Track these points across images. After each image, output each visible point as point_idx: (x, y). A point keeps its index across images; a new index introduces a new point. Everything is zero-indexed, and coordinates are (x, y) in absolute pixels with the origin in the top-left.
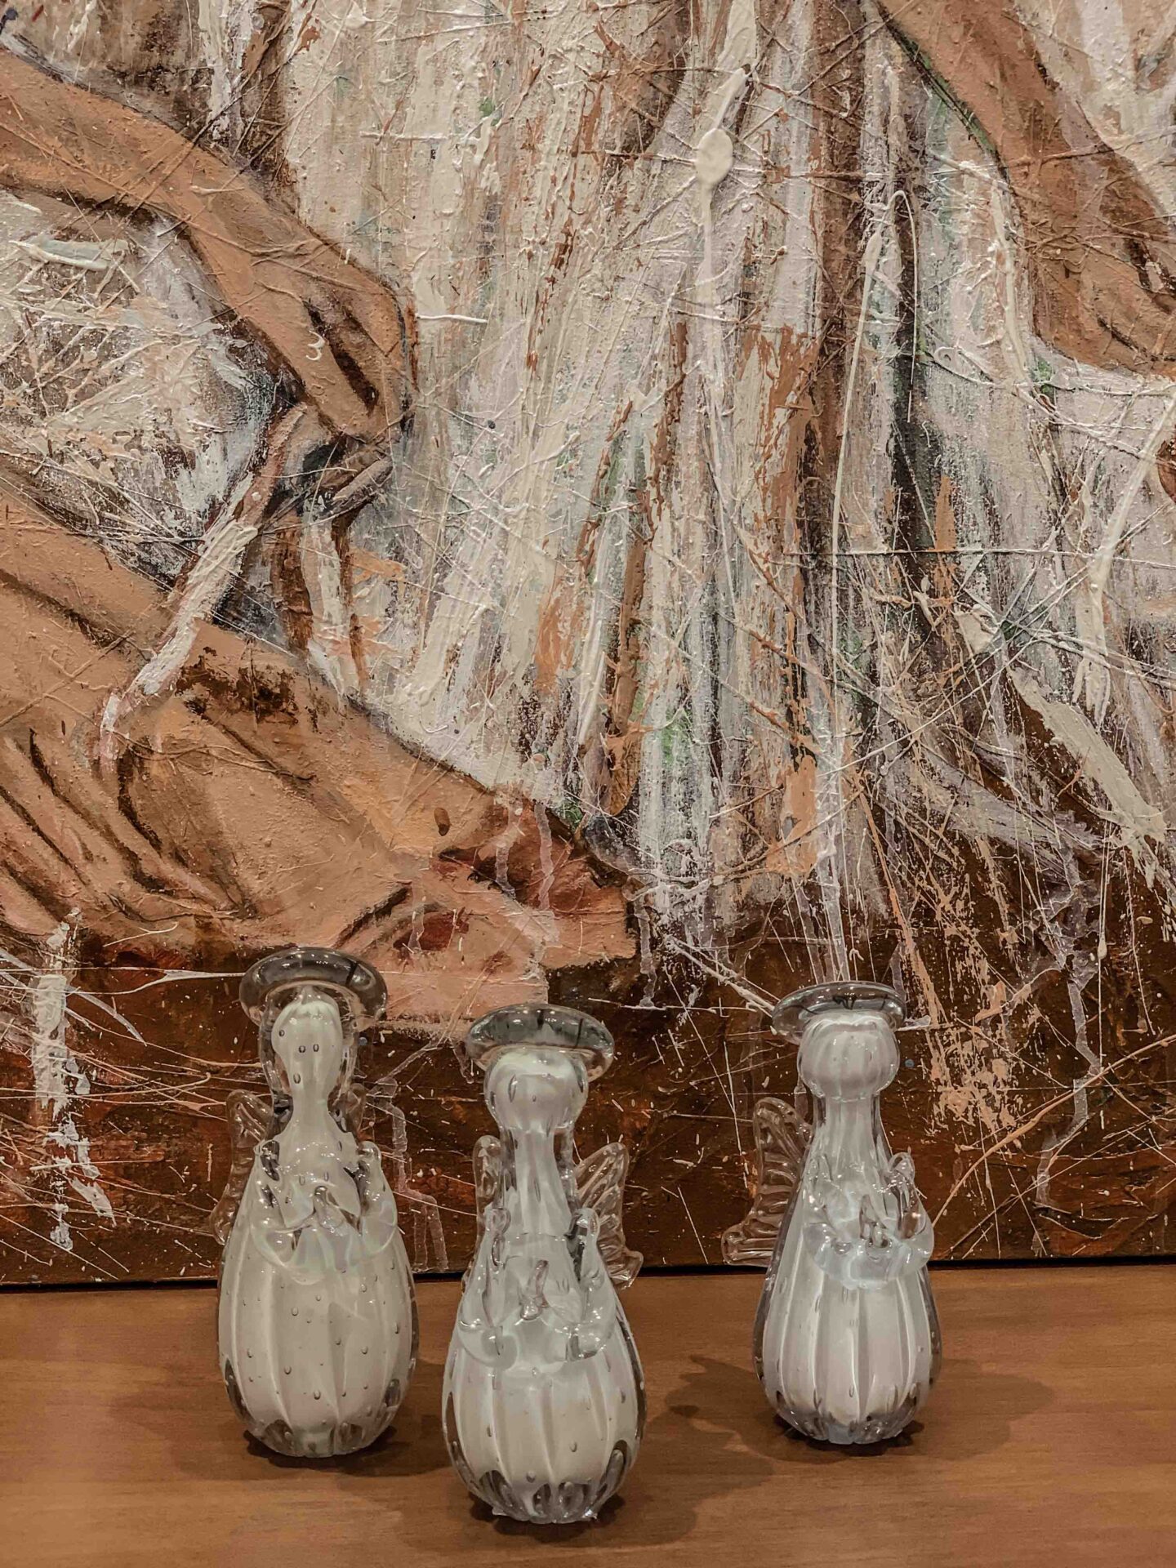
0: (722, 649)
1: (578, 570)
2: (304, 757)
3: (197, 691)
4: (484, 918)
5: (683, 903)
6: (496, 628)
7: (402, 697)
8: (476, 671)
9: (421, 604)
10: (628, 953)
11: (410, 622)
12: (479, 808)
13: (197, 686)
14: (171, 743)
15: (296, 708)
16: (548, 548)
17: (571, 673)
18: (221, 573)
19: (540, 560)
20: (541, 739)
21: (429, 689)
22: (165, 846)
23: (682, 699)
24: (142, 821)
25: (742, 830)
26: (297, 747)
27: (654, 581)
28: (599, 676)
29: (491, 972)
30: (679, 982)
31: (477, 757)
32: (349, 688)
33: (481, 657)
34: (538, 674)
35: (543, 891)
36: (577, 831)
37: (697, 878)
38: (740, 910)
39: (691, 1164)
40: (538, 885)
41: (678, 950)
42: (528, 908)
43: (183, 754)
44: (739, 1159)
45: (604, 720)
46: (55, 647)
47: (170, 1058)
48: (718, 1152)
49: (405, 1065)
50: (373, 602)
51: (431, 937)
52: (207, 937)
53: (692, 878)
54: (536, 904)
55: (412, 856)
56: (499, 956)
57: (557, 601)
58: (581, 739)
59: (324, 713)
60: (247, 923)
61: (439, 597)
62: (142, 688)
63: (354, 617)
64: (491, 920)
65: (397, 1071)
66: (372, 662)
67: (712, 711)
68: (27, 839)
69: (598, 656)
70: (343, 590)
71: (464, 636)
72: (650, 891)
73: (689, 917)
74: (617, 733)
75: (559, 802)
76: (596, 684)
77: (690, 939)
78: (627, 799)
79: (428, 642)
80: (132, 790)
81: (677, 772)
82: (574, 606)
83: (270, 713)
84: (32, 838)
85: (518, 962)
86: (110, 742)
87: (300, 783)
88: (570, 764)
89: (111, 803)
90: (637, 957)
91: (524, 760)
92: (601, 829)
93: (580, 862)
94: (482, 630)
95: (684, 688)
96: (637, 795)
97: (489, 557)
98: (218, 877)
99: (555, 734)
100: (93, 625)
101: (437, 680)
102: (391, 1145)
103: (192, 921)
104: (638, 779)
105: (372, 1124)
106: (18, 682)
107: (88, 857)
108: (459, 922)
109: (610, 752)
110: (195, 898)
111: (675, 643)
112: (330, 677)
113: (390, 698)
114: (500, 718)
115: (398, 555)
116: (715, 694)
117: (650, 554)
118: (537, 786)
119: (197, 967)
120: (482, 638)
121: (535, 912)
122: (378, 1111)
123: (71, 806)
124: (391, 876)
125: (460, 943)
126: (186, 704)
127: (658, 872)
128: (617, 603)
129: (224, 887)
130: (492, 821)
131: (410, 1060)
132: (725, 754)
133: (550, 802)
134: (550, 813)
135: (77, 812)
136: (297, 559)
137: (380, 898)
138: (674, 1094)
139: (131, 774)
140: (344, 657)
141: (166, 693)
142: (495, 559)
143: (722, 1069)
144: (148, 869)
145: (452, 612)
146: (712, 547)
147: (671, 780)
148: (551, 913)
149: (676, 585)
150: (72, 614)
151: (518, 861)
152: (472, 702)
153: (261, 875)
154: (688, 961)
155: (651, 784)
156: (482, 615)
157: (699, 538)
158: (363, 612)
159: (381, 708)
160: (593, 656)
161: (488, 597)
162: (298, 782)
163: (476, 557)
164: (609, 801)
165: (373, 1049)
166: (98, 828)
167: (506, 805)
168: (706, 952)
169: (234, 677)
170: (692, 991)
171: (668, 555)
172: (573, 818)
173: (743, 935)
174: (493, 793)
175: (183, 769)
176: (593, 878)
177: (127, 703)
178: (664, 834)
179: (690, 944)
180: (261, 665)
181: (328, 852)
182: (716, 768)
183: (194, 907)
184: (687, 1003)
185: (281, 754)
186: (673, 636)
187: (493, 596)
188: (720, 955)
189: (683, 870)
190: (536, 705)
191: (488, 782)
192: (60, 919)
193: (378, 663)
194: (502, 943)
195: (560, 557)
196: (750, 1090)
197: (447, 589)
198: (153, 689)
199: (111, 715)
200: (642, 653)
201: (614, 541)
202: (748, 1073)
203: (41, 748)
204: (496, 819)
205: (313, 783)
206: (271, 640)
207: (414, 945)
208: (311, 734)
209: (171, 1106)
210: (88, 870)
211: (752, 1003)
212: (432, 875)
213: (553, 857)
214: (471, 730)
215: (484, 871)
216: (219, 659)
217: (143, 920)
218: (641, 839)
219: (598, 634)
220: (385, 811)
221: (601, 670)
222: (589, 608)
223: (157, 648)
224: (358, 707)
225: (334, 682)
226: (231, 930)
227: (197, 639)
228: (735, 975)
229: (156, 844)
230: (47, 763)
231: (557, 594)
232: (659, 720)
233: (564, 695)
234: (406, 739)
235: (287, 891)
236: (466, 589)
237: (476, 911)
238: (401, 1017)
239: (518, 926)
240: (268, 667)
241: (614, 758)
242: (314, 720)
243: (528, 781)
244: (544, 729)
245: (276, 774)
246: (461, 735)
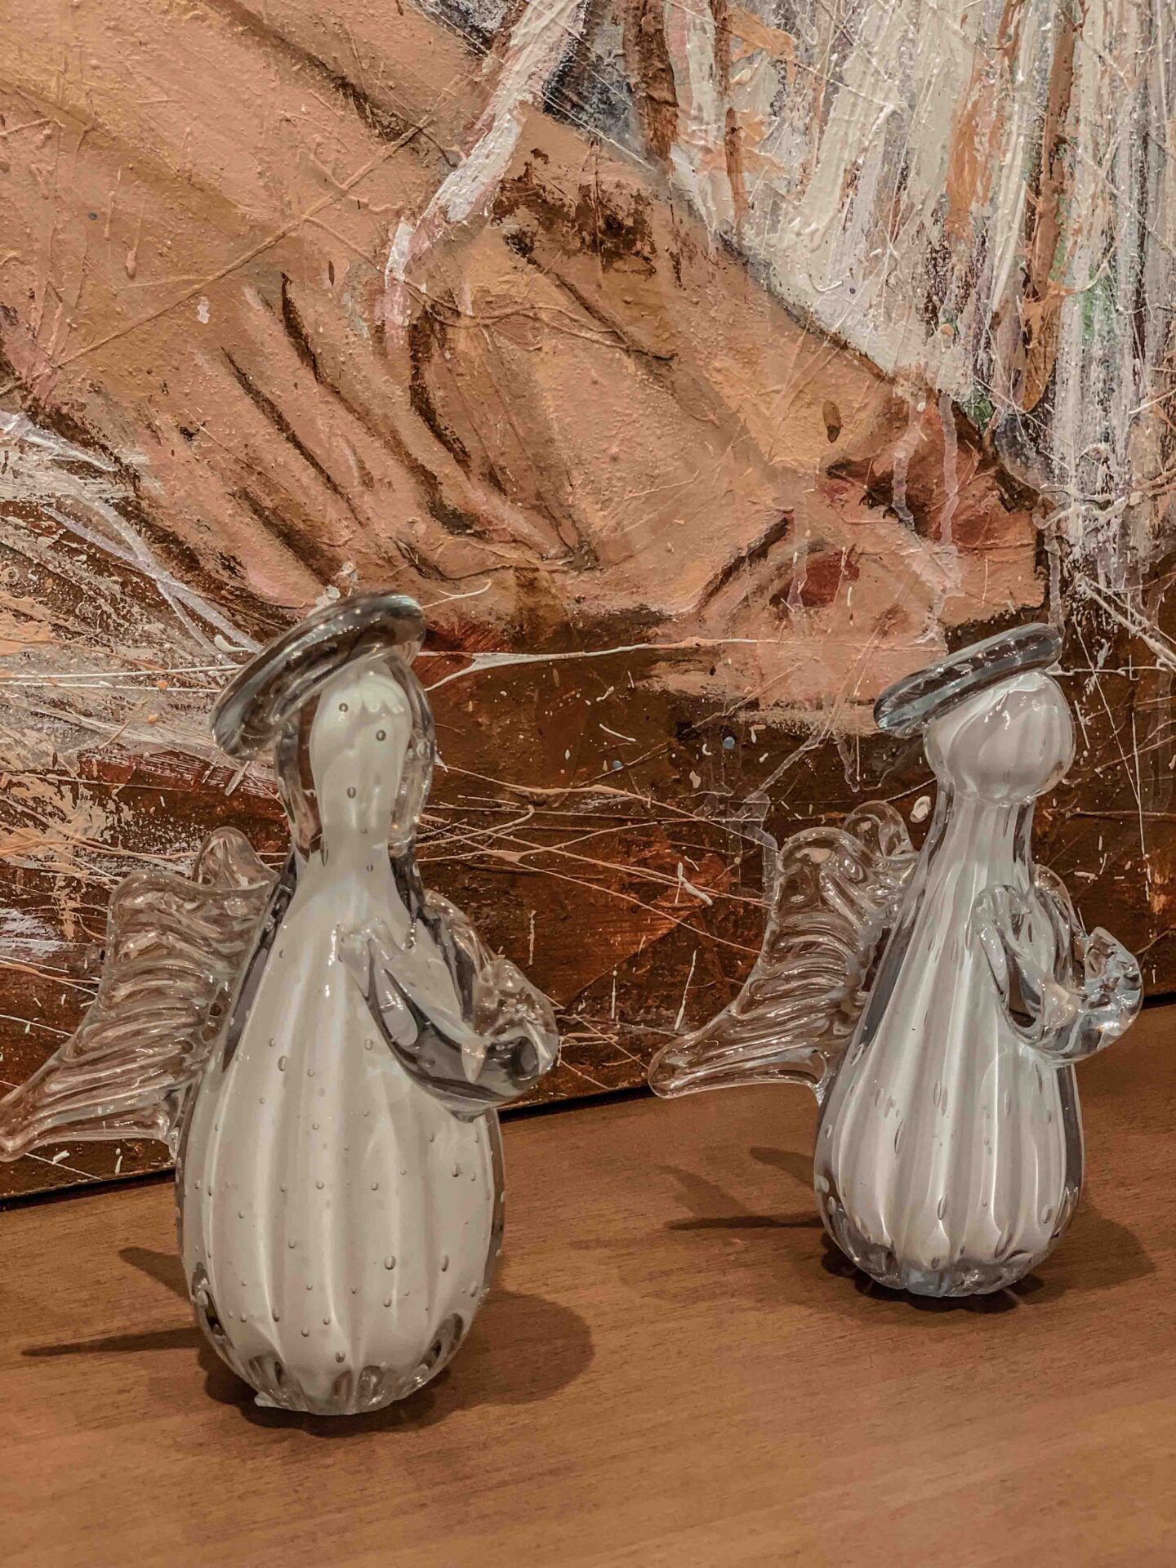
0: (1150, 185)
1: (999, 62)
2: (664, 325)
3: (521, 219)
4: (877, 559)
5: (1097, 530)
6: (903, 137)
7: (789, 239)
8: (879, 200)
9: (815, 99)
10: (1035, 601)
11: (800, 124)
12: (876, 404)
13: (522, 211)
14: (485, 300)
15: (654, 251)
16: (966, 27)
17: (987, 211)
18: (557, 31)
19: (957, 43)
20: (950, 304)
21: (822, 226)
22: (475, 462)
23: (1107, 250)
24: (442, 422)
25: (1162, 430)
26: (655, 310)
27: (1082, 82)
28: (1018, 215)
29: (885, 634)
30: (1088, 636)
31: (876, 328)
32: (721, 222)
33: (884, 181)
34: (951, 209)
35: (945, 519)
36: (986, 434)
37: (1112, 497)
38: (1156, 538)
39: (1092, 876)
40: (939, 510)
41: (1090, 594)
42: (928, 543)
43: (500, 318)
44: (1142, 864)
45: (1021, 277)
46: (318, 138)
47: (479, 787)
48: (1120, 858)
49: (779, 772)
50: (753, 94)
51: (814, 588)
52: (530, 601)
53: (1106, 496)
54: (938, 537)
55: (795, 472)
56: (892, 612)
57: (975, 104)
58: (995, 305)
59: (690, 258)
60: (586, 576)
61: (836, 90)
62: (444, 211)
63: (730, 112)
64: (885, 561)
65: (770, 781)
66: (753, 184)
67: (1138, 268)
68: (278, 454)
69: (1020, 187)
70: (717, 71)
71: (865, 150)
72: (1063, 514)
73: (1102, 550)
74: (1036, 295)
75: (967, 393)
76: (1016, 226)
77: (1102, 578)
78: (1042, 388)
79: (822, 157)
80: (430, 376)
81: (1097, 352)
82: (994, 114)
83: (620, 256)
84: (287, 455)
85: (914, 618)
86: (398, 297)
87: (658, 363)
88: (981, 340)
89: (401, 395)
90: (1045, 605)
91: (930, 333)
92: (1013, 430)
93: (987, 478)
94: (887, 143)
95: (1109, 235)
96: (1054, 383)
97: (898, 35)
98: (546, 509)
99: (966, 296)
100: (375, 105)
101: (831, 214)
102: (761, 889)
103: (510, 577)
104: (1056, 360)
105: (738, 860)
106: (264, 194)
107: (368, 481)
108: (849, 565)
109: (1027, 323)
110: (516, 541)
111: (1102, 173)
112: (698, 203)
113: (774, 238)
114: (904, 272)
115: (788, 22)
116: (1141, 245)
117: (1079, 44)
118: (942, 372)
119: (518, 643)
120: (886, 153)
121: (937, 549)
122: (745, 842)
123: (343, 400)
124: (769, 503)
125: (848, 592)
126: (506, 238)
127: (1072, 488)
128: (1041, 112)
129: (556, 523)
130: (890, 421)
131: (786, 765)
132: (1149, 327)
133: (957, 394)
134: (956, 407)
135: (351, 410)
136: (658, 18)
137: (754, 534)
138: (1079, 785)
139: (428, 350)
140: (716, 173)
141: (477, 220)
142: (904, 38)
143: (1129, 750)
144: (451, 498)
145: (852, 113)
146: (1146, 41)
147: (1090, 363)
148: (953, 548)
149: (1105, 91)
150: (343, 84)
151: (918, 477)
152: (872, 248)
153: (605, 504)
154: (1100, 607)
155: (1070, 368)
156: (887, 121)
157: (1132, 28)
158: (742, 110)
159: (763, 254)
160: (1013, 186)
161: (895, 94)
162: (654, 362)
163: (883, 33)
164: (1022, 391)
165: (741, 753)
166: (380, 435)
167: (908, 398)
168: (1117, 595)
169: (572, 199)
170: (1101, 646)
171: (1099, 48)
172: (982, 415)
173: (1157, 572)
174: (893, 381)
175: (503, 342)
176: (1002, 499)
177: (423, 233)
178: (1081, 436)
179: (1102, 586)
180: (609, 180)
181: (691, 468)
182: (1138, 349)
183: (513, 555)
184: (1096, 664)
185: (634, 321)
186: (1100, 163)
187: (901, 93)
188: (1133, 598)
189: (1099, 485)
190: (947, 254)
191: (887, 366)
192: (326, 582)
193: (759, 184)
194: (897, 591)
195: (980, 42)
196: (1156, 775)
197: (847, 78)
198: (460, 213)
199: (402, 254)
200: (1067, 184)
201: (1040, 24)
202: (1155, 751)
203: (298, 303)
204: (895, 417)
205: (674, 364)
206: (622, 141)
207: (795, 600)
208: (674, 292)
209: (481, 859)
210: (367, 502)
211: (1162, 659)
212: (817, 499)
213: (958, 470)
214: (870, 289)
215: (879, 493)
216: (553, 169)
217: (443, 577)
218: (1056, 444)
219: (1020, 156)
220: (763, 408)
221: (1021, 205)
222: (1009, 119)
223: (467, 147)
224: (733, 251)
225: (703, 211)
226: (563, 588)
227: (522, 136)
228: (1147, 623)
229: (462, 458)
230: (307, 330)
231: (974, 96)
232: (1081, 281)
233: (978, 241)
234: (791, 300)
235: (637, 528)
236: (870, 79)
237: (869, 549)
238: (777, 704)
239: (916, 567)
240: (618, 186)
241: (1030, 332)
242: (677, 269)
243: (933, 363)
244: (954, 289)
245: (627, 351)
246: (858, 294)
